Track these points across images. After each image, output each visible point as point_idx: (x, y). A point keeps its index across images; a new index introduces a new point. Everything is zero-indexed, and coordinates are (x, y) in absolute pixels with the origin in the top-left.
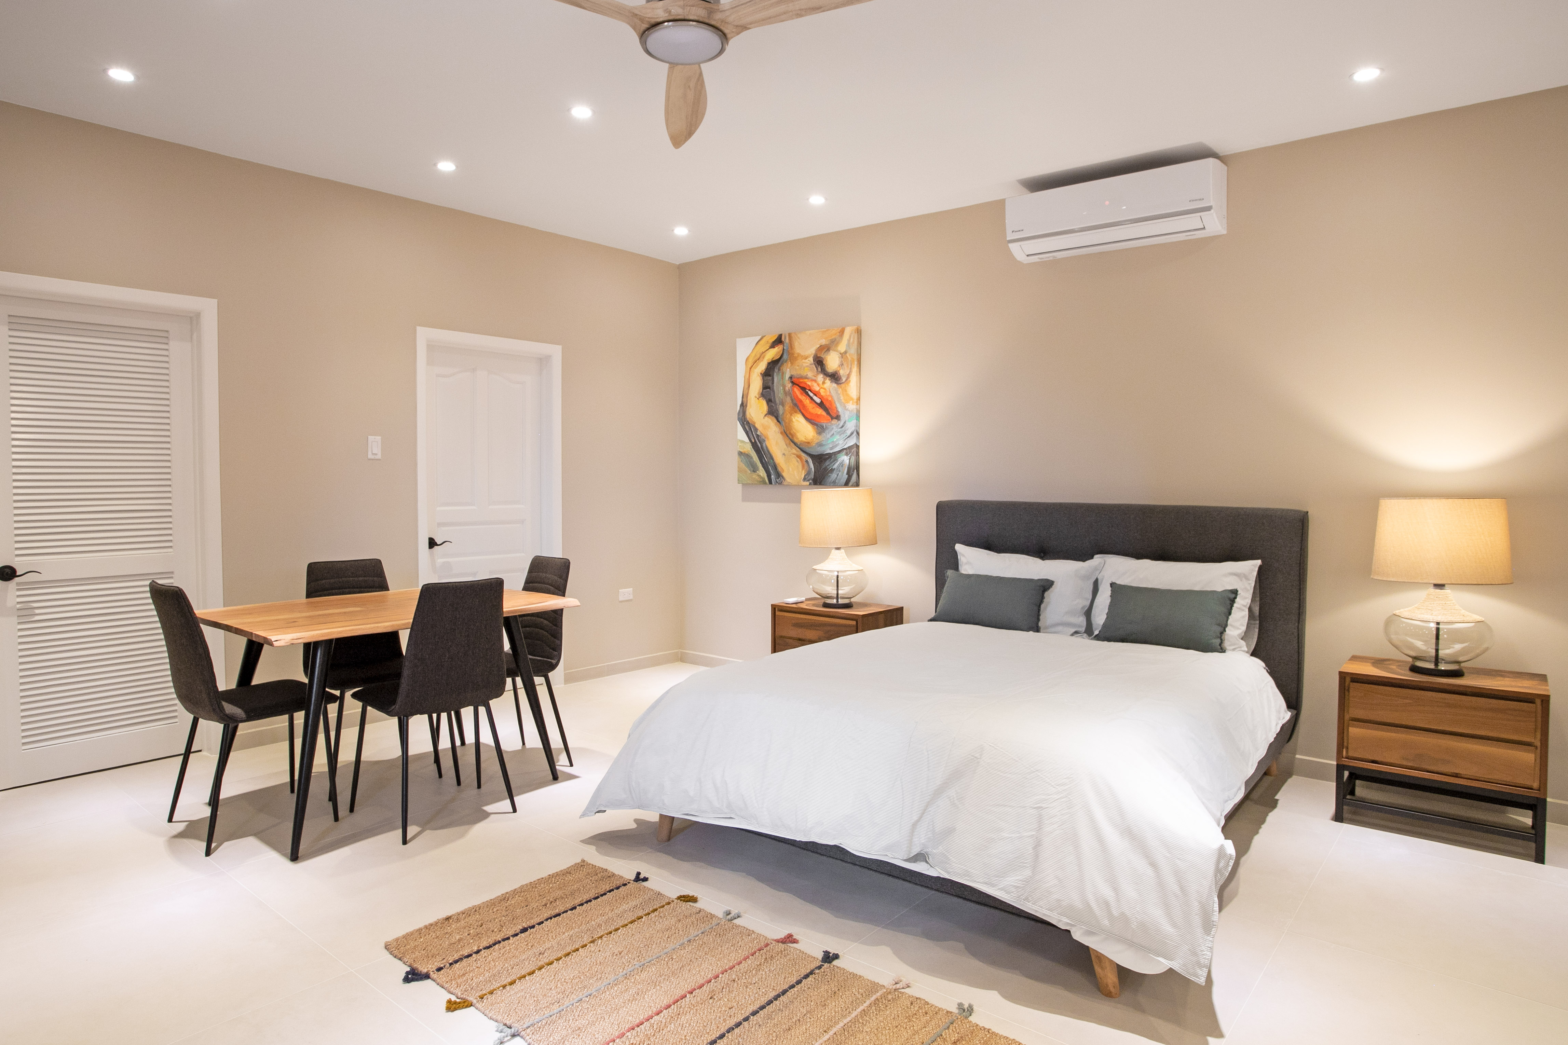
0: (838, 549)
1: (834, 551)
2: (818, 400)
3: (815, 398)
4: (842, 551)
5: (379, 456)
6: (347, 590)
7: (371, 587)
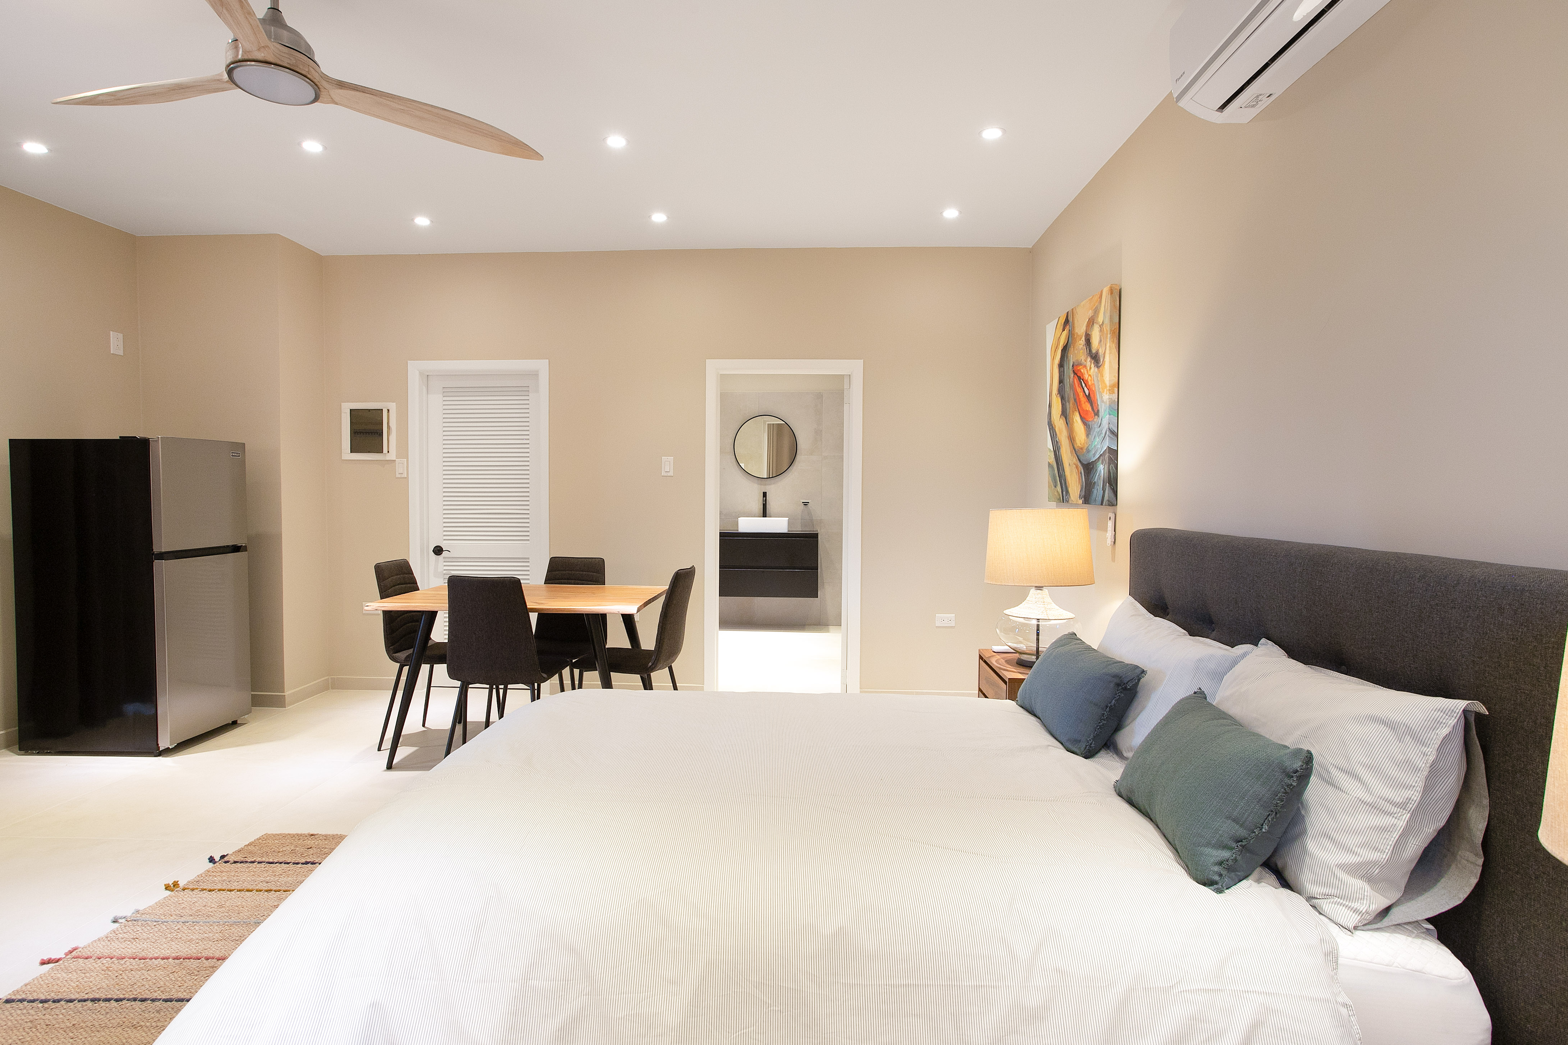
0: (1039, 588)
1: (1033, 591)
2: (1087, 392)
3: (1086, 389)
4: (1045, 591)
5: (671, 474)
6: (573, 581)
7: (590, 581)
